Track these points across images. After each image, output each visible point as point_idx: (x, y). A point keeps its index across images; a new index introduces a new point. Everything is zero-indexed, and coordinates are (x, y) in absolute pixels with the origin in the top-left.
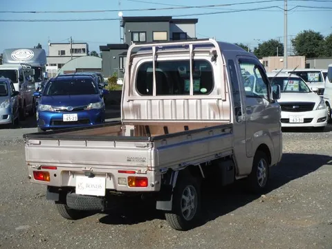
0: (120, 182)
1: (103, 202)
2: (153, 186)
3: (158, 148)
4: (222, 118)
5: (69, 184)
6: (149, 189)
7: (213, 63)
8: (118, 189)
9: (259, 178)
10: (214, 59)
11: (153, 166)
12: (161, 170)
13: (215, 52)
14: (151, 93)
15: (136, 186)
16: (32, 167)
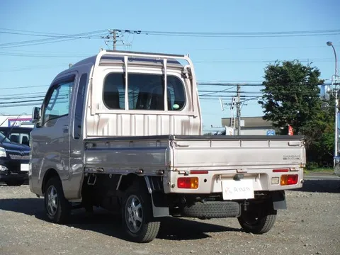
0: (274, 181)
6: (298, 185)
7: (183, 80)
8: (270, 190)
16: (179, 174)
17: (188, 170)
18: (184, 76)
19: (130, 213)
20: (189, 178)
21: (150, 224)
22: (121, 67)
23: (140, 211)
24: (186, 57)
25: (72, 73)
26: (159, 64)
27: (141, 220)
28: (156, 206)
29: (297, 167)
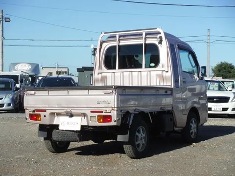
0: (92, 119)
1: (79, 135)
2: (115, 121)
3: (119, 95)
4: (165, 84)
5: (55, 123)
6: (113, 123)
7: (159, 46)
8: (90, 125)
9: (191, 132)
10: (160, 42)
11: (116, 106)
12: (121, 111)
13: (161, 38)
14: (115, 68)
15: (103, 122)
16: (29, 111)
28: (40, 130)
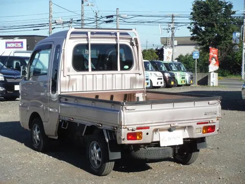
0: (197, 131)
6: (215, 133)
7: (131, 47)
8: (195, 137)
11: (220, 116)
16: (128, 130)
17: (135, 127)
18: (132, 44)
19: (93, 154)
20: (136, 133)
21: (107, 164)
22: (86, 40)
23: (99, 153)
24: (134, 30)
25: (49, 43)
26: (114, 36)
27: (100, 160)
28: (111, 152)
29: (215, 120)
